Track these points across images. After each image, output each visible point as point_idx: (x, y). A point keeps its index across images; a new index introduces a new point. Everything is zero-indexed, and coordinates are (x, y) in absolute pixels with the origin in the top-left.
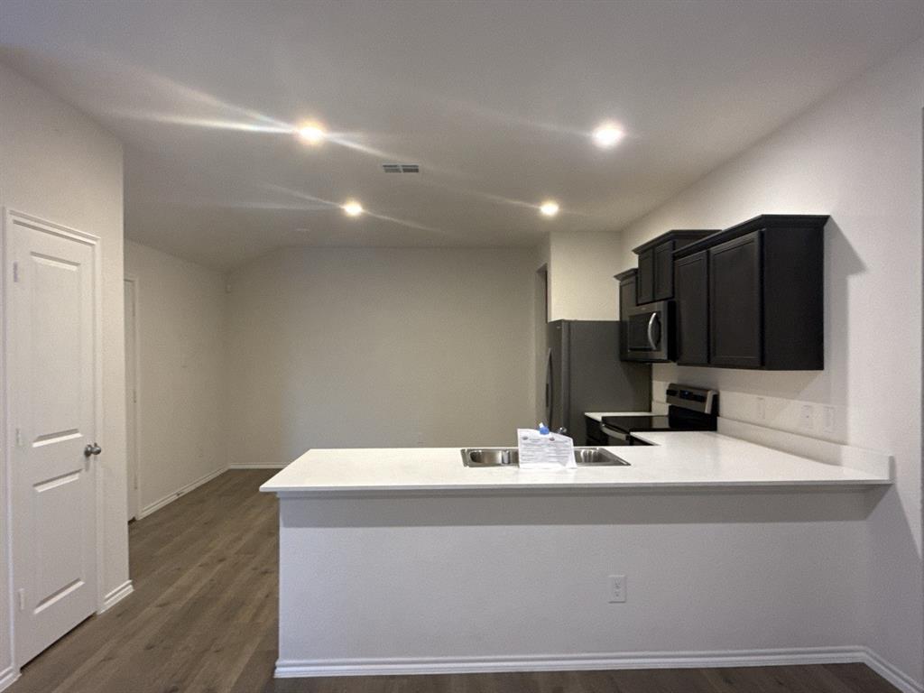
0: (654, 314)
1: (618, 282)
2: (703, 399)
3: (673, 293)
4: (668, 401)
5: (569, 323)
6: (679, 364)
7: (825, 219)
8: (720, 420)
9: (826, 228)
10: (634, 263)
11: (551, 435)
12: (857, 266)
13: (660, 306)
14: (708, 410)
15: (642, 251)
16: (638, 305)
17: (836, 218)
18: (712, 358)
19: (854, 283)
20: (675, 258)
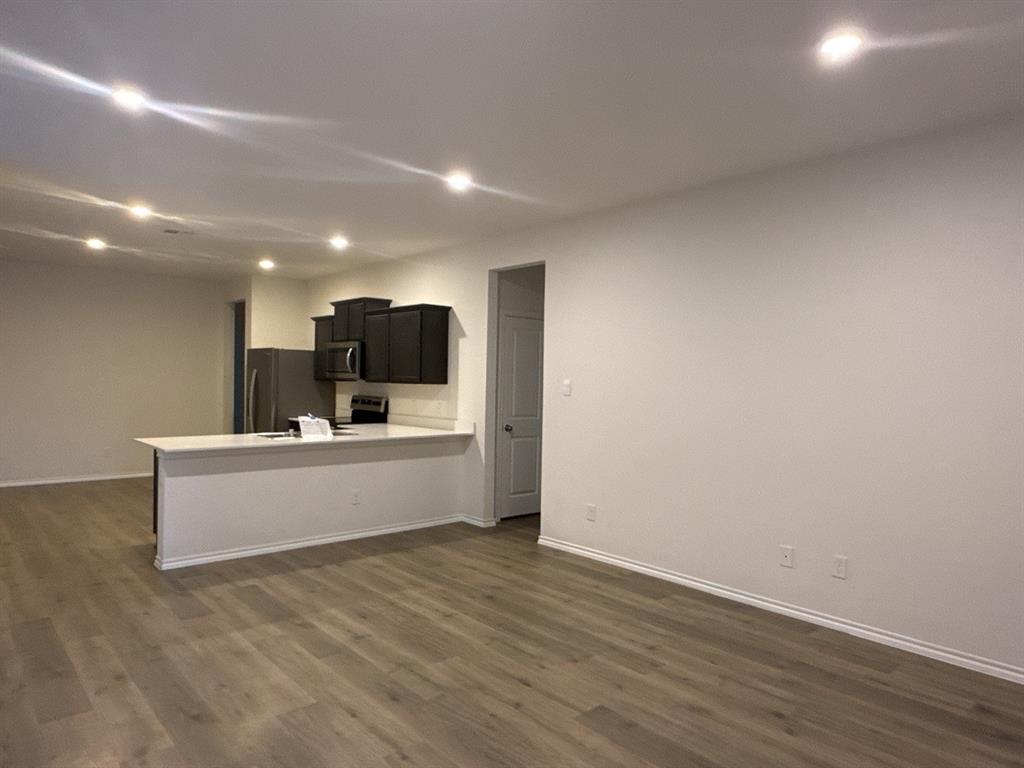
0: (351, 350)
1: (314, 323)
2: (379, 404)
3: (364, 336)
4: (352, 407)
5: (278, 350)
6: (367, 381)
7: (450, 308)
8: (389, 416)
9: (450, 313)
10: (331, 311)
11: (317, 419)
12: (463, 335)
13: (356, 344)
14: (382, 410)
15: (336, 305)
16: (333, 341)
17: (454, 308)
18: (391, 378)
19: (462, 342)
20: (365, 314)
